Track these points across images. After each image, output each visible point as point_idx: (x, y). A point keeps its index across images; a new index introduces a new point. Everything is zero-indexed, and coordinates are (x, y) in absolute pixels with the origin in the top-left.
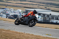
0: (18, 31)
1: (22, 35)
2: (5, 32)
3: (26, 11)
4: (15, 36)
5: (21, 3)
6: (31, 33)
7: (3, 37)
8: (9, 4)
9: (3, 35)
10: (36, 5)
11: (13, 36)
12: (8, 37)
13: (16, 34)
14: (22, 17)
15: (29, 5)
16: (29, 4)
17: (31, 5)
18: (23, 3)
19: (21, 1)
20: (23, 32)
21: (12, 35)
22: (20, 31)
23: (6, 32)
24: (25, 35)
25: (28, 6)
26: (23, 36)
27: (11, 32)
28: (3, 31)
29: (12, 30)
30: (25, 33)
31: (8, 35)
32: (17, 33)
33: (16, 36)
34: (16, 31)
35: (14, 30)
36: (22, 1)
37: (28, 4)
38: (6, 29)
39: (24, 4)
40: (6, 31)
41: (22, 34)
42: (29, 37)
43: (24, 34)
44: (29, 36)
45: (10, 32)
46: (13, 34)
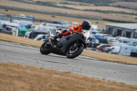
0: (90, 76)
1: (99, 84)
2: (58, 76)
3: (109, 28)
4: (82, 86)
5: (96, 11)
6: (119, 81)
7: (54, 88)
8: (69, 12)
9: (54, 84)
10: (133, 14)
11: (78, 88)
12: (66, 88)
13: (84, 81)
14: (56, 37)
15: (114, 15)
16: (116, 12)
17: (119, 15)
18: (102, 10)
19: (96, 5)
20: (101, 78)
21: (76, 85)
22: (94, 76)
23: (62, 77)
24: (105, 85)
25: (114, 17)
26: (100, 86)
27: (72, 77)
28: (55, 76)
29: (75, 73)
30: (106, 80)
31: (65, 85)
32: (86, 79)
33: (85, 87)
34: (85, 75)
35: (79, 74)
36: (100, 5)
37: (113, 12)
38: (62, 71)
39: (104, 12)
40: (62, 74)
41: (99, 81)
42: (114, 89)
43: (104, 83)
44: (114, 87)
45: (69, 78)
46: (78, 83)
